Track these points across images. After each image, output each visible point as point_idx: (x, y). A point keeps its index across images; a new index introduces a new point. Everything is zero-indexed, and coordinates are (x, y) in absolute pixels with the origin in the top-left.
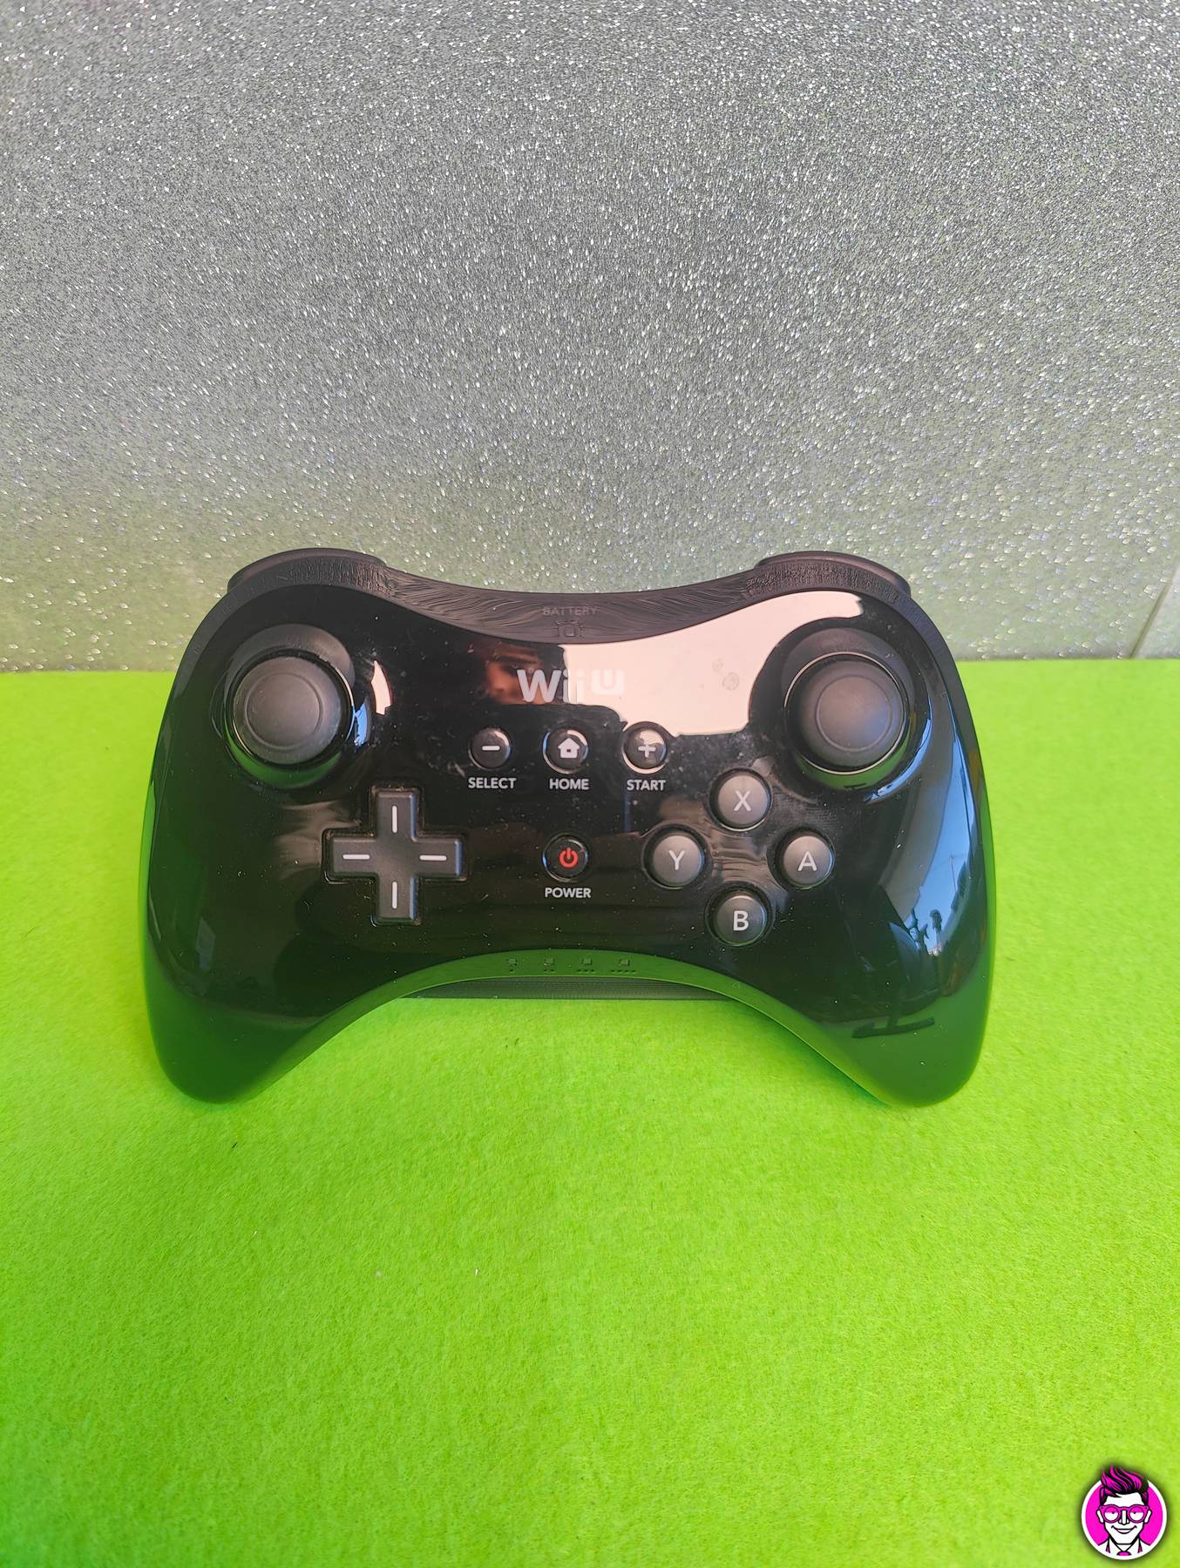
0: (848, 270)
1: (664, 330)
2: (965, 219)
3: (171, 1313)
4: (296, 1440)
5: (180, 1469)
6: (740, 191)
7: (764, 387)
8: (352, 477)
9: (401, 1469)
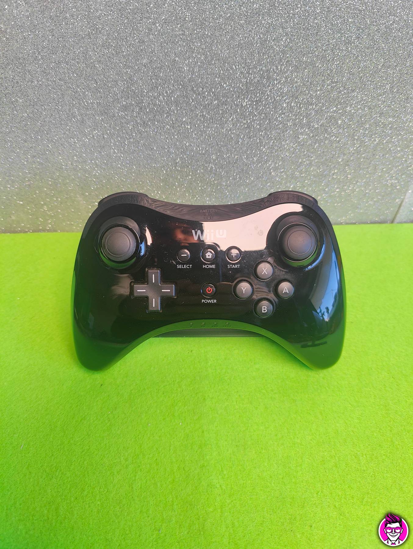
1: (237, 118)
2: (334, 81)
3: (83, 438)
4: (125, 477)
5: (88, 487)
6: (261, 73)
7: (269, 136)
8: (135, 168)
9: (159, 485)
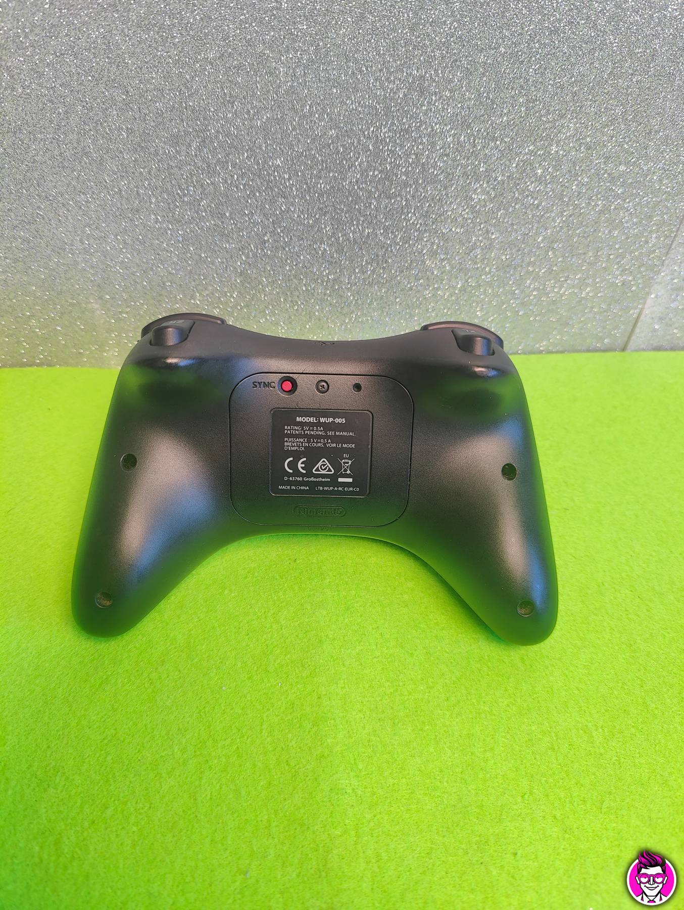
0: (469, 126)
3: (105, 715)
5: (115, 800)
